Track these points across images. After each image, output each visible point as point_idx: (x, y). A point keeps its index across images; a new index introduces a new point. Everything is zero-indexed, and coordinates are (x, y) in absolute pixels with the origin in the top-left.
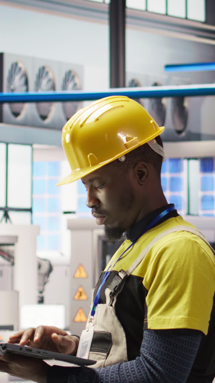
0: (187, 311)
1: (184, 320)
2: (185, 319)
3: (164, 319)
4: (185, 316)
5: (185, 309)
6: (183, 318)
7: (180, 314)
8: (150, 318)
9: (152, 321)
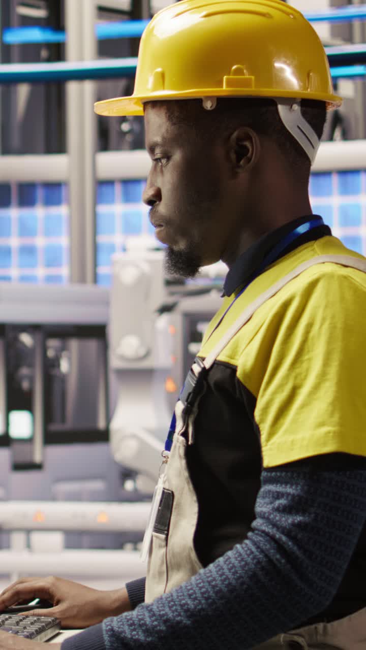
0: (336, 418)
1: (331, 434)
2: (334, 432)
3: (292, 442)
4: (334, 426)
5: (332, 414)
6: (329, 432)
7: (322, 424)
8: (266, 445)
9: (271, 449)
